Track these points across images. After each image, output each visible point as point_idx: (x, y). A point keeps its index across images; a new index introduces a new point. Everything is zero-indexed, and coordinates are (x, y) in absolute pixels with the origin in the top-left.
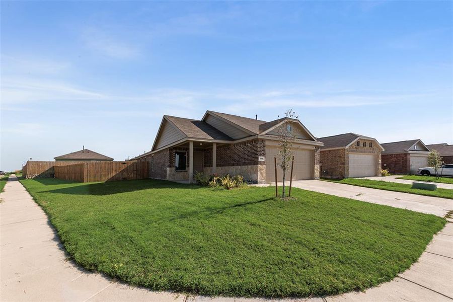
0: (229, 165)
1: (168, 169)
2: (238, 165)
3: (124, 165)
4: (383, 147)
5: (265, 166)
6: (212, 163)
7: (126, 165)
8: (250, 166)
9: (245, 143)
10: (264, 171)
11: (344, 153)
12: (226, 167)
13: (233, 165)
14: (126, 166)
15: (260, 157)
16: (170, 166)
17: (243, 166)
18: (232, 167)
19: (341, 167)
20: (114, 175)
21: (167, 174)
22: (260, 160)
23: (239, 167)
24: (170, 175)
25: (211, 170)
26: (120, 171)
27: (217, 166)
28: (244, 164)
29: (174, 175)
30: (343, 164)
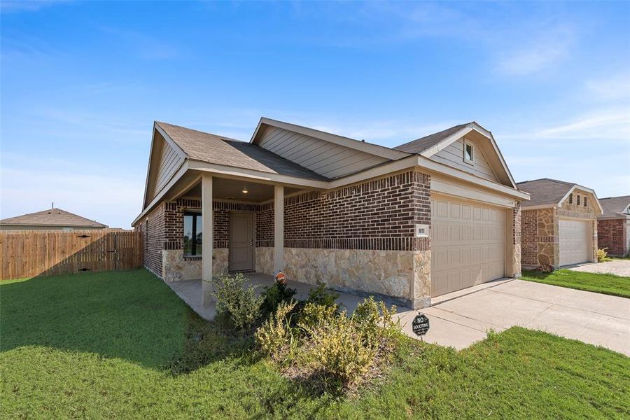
0: (317, 245)
1: (165, 253)
2: (344, 245)
3: (84, 239)
4: (602, 205)
5: (429, 253)
6: (272, 236)
7: (89, 239)
8: (383, 253)
9: (364, 185)
10: (427, 268)
11: (552, 217)
12: (311, 251)
13: (329, 245)
14: (89, 243)
15: (418, 226)
16: (169, 246)
17: (362, 252)
18: (326, 251)
19: (542, 247)
20: (58, 261)
21: (164, 266)
22: (418, 235)
23: (347, 252)
24: (168, 270)
25: (272, 255)
26: (74, 252)
27: (286, 245)
28: (364, 245)
29: (179, 268)
30: (551, 240)
